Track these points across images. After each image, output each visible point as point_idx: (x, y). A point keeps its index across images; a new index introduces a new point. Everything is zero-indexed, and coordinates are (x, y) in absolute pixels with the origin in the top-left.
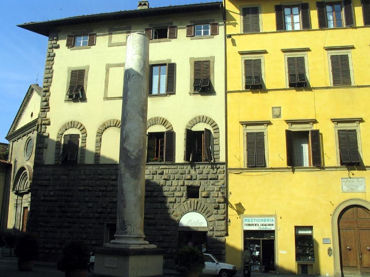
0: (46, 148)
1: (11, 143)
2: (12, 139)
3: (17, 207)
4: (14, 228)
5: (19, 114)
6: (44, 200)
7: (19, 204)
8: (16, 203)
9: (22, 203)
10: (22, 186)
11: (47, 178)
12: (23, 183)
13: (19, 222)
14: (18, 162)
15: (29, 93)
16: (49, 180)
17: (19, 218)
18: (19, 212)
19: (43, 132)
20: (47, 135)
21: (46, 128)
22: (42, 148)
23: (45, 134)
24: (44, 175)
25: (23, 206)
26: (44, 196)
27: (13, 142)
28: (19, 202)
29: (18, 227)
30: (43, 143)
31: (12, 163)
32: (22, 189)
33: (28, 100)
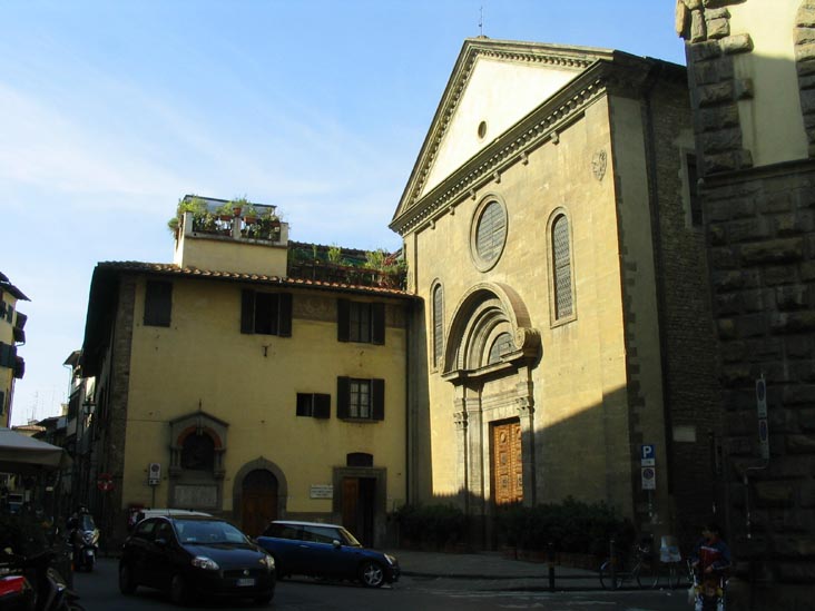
0: (748, 96)
1: (410, 239)
2: (412, 225)
3: (466, 424)
4: (465, 493)
5: (430, 143)
6: (794, 329)
7: (473, 413)
8: (461, 411)
9: (481, 411)
10: (476, 354)
11: (787, 222)
12: (478, 346)
13: (477, 471)
14: (447, 286)
15: (462, 67)
16: (797, 232)
17: (476, 458)
18: (476, 440)
19: (719, 36)
20: (741, 41)
21: (726, 16)
22: (728, 100)
23: (724, 43)
24: (768, 213)
25: (486, 419)
26: (789, 306)
27: (417, 233)
28: (472, 406)
29: (476, 490)
30: (730, 78)
31: (425, 293)
32: (475, 366)
33: (459, 92)
